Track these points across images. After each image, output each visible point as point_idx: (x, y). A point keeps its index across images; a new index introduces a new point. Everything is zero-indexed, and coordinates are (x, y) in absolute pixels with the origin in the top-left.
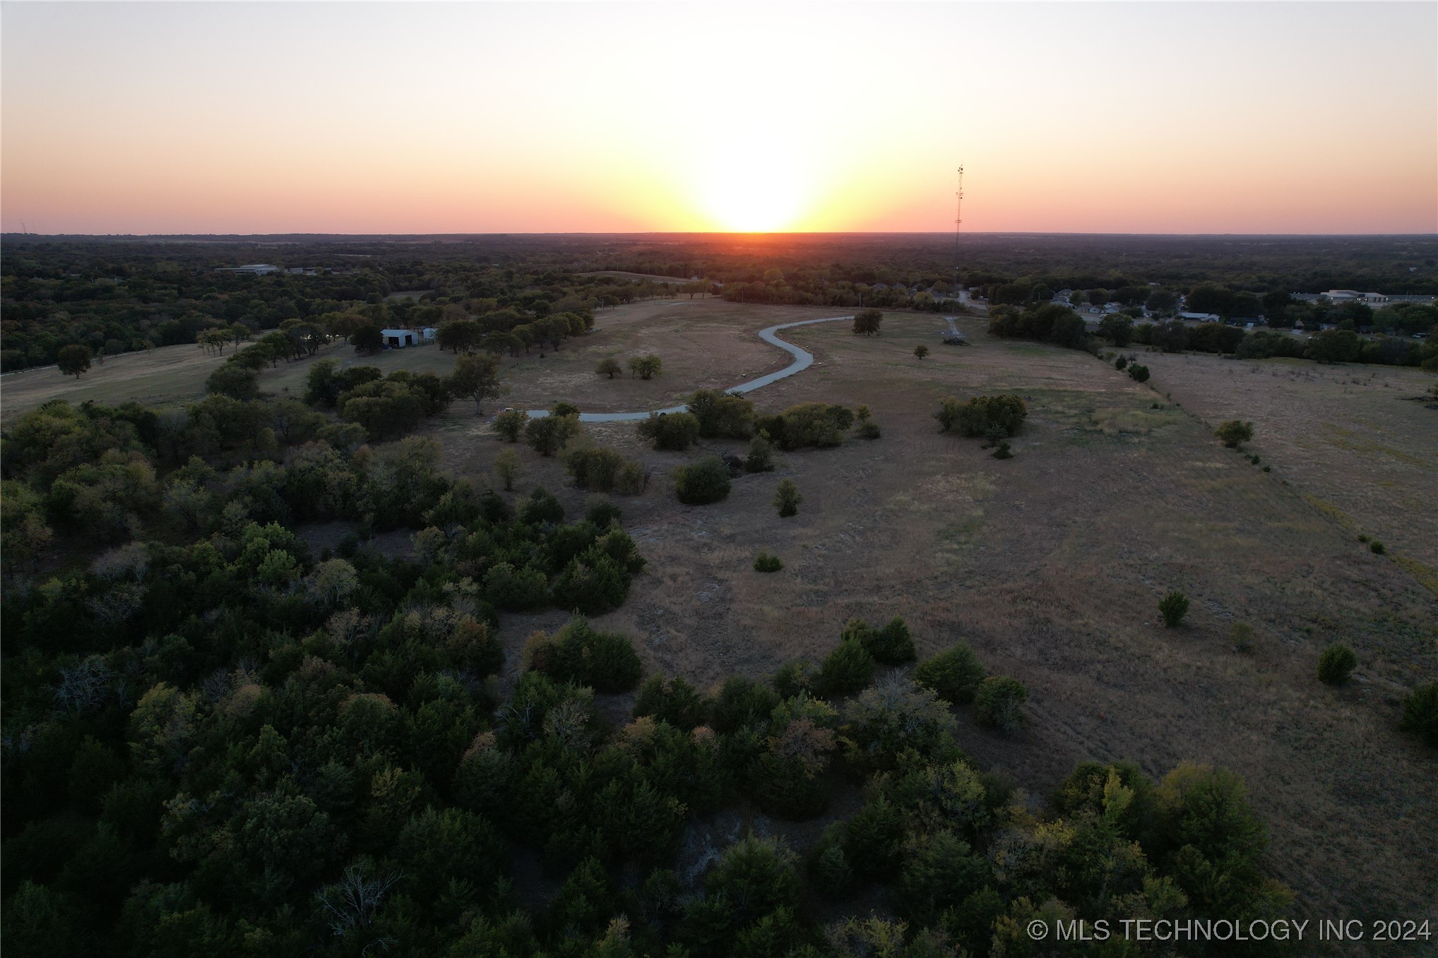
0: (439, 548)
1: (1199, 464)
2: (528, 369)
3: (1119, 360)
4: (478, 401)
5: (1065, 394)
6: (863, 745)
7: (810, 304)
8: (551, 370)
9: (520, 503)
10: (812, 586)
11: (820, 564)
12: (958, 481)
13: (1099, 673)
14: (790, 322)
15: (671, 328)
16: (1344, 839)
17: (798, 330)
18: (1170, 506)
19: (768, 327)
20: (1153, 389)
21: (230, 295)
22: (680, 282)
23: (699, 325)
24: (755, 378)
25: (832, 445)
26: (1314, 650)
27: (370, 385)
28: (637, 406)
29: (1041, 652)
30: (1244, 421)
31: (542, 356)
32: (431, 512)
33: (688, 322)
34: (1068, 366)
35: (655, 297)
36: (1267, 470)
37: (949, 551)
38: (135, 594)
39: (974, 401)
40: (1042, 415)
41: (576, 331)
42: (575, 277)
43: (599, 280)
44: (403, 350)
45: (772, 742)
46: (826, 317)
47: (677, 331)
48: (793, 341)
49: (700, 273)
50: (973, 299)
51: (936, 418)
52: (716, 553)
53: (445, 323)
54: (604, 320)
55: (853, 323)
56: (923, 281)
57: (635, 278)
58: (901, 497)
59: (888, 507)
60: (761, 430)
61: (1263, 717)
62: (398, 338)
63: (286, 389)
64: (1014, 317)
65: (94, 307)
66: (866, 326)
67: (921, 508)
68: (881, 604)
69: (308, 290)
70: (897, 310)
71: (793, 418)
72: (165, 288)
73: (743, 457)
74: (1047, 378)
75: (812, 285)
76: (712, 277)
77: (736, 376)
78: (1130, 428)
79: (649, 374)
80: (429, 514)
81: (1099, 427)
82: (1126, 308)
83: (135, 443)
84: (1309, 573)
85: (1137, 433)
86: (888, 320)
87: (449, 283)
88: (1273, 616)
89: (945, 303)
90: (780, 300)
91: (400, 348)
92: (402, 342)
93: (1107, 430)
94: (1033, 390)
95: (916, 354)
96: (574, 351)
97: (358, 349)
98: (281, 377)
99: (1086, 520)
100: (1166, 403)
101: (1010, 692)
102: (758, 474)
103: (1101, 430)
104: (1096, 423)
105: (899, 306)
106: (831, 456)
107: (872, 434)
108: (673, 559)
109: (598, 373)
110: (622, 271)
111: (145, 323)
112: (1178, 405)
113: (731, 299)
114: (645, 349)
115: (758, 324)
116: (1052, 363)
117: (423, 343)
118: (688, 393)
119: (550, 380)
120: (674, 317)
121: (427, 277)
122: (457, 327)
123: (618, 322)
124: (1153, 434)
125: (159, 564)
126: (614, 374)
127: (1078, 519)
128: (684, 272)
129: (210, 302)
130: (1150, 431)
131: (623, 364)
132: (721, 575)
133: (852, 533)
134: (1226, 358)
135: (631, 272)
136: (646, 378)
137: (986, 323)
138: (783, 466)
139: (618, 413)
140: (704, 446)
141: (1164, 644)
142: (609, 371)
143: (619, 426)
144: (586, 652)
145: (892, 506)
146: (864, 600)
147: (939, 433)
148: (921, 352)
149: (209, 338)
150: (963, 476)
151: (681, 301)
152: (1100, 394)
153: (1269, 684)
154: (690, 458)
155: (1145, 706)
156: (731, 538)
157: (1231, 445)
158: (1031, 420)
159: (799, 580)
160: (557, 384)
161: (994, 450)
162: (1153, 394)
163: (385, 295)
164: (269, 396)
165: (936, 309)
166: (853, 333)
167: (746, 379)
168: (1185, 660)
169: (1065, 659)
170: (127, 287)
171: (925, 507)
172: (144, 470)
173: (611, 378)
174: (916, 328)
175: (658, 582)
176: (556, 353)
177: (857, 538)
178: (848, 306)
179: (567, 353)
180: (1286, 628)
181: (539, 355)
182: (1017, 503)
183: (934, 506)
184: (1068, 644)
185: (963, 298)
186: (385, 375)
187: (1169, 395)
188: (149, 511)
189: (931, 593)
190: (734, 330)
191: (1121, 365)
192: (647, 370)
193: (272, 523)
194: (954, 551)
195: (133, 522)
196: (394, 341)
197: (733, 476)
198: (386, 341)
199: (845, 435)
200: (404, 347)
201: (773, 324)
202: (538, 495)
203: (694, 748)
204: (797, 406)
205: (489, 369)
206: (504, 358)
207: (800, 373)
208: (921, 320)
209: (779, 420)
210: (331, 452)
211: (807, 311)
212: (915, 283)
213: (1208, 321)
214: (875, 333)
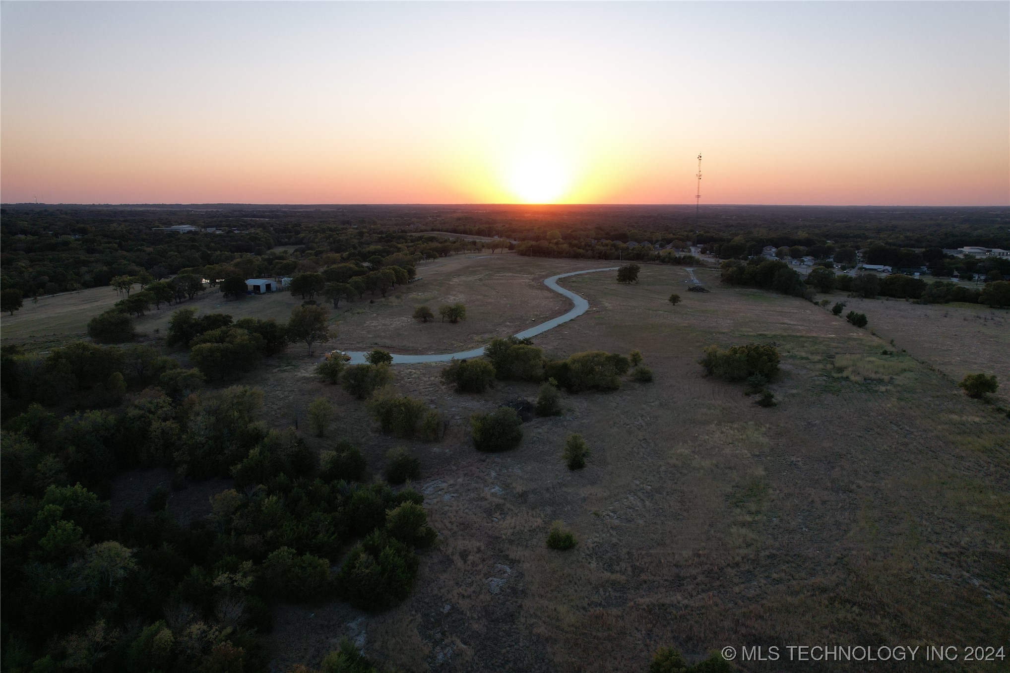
0: (234, 513)
1: (956, 417)
2: (358, 313)
3: (835, 307)
4: (310, 344)
5: (803, 339)
7: (582, 257)
8: (378, 315)
11: (615, 540)
12: (732, 432)
14: (567, 272)
15: (476, 277)
17: (574, 279)
18: (950, 470)
19: (551, 276)
20: (875, 335)
21: (154, 248)
22: (486, 240)
23: (498, 275)
24: (543, 322)
25: (610, 389)
27: (217, 332)
28: (444, 348)
30: (987, 374)
31: (372, 302)
32: (239, 467)
33: (490, 272)
34: (793, 311)
35: (466, 252)
37: (743, 524)
39: (735, 351)
40: (790, 361)
41: (400, 280)
42: (408, 236)
43: (426, 239)
44: (264, 296)
46: (595, 268)
47: (480, 280)
48: (571, 289)
49: (500, 234)
50: (702, 253)
51: (699, 363)
52: (508, 520)
53: (299, 274)
54: (425, 270)
55: (617, 274)
56: (662, 240)
57: (452, 237)
58: (682, 450)
59: (671, 461)
60: (550, 379)
62: (259, 286)
64: (742, 270)
65: (51, 257)
66: (627, 276)
67: (703, 464)
68: (686, 607)
69: (213, 244)
70: (648, 262)
71: (577, 365)
72: (109, 243)
73: (533, 400)
74: (782, 324)
75: (583, 244)
76: (508, 237)
77: (527, 320)
78: (873, 376)
79: (456, 319)
80: (234, 469)
81: (845, 374)
82: (819, 261)
85: (881, 381)
86: (645, 271)
87: (317, 240)
89: (684, 257)
90: (559, 255)
91: (261, 294)
92: (263, 289)
93: (853, 378)
94: (775, 336)
95: (670, 301)
96: (398, 297)
97: (226, 296)
98: (160, 318)
99: (870, 485)
100: (890, 348)
102: (547, 418)
103: (847, 377)
104: (841, 370)
105: (650, 260)
106: (612, 401)
107: (645, 378)
108: (465, 526)
109: (414, 317)
110: (444, 231)
111: (84, 269)
112: (904, 351)
113: (523, 253)
114: (454, 295)
115: (543, 273)
116: (779, 309)
117: (279, 290)
118: (487, 336)
119: (375, 323)
120: (479, 268)
121: (301, 235)
122: (305, 278)
123: (436, 272)
124: (896, 382)
126: (427, 319)
127: (861, 483)
128: (488, 233)
129: (137, 253)
130: (892, 379)
131: (435, 311)
132: (513, 553)
134: (914, 303)
135: (450, 232)
136: (454, 321)
137: (717, 273)
138: (569, 410)
139: (428, 354)
140: (499, 388)
142: (424, 316)
143: (427, 366)
145: (674, 461)
146: (667, 601)
147: (704, 378)
148: (675, 299)
149: (120, 283)
150: (735, 426)
151: (484, 256)
152: (831, 339)
154: (487, 401)
156: (523, 499)
157: (978, 396)
158: (783, 366)
159: (593, 565)
160: (380, 327)
161: (758, 397)
162: (877, 339)
163: (269, 248)
164: (142, 336)
165: (678, 262)
166: (617, 282)
167: (535, 323)
170: (80, 242)
171: (706, 463)
173: (425, 321)
174: (665, 278)
175: (447, 562)
176: (383, 299)
177: (647, 503)
178: (611, 259)
179: (392, 299)
181: (369, 301)
182: (793, 459)
183: (714, 462)
185: (695, 252)
186: (235, 321)
187: (892, 341)
190: (526, 279)
191: (837, 310)
192: (454, 315)
194: (749, 526)
196: (257, 288)
197: (526, 419)
198: (250, 288)
199: (622, 379)
200: (264, 293)
201: (555, 274)
202: (341, 448)
204: (580, 354)
205: (318, 318)
206: (340, 304)
207: (578, 318)
208: (668, 270)
209: (565, 366)
210: (163, 399)
211: (581, 263)
212: (657, 241)
213: (884, 271)
214: (634, 282)
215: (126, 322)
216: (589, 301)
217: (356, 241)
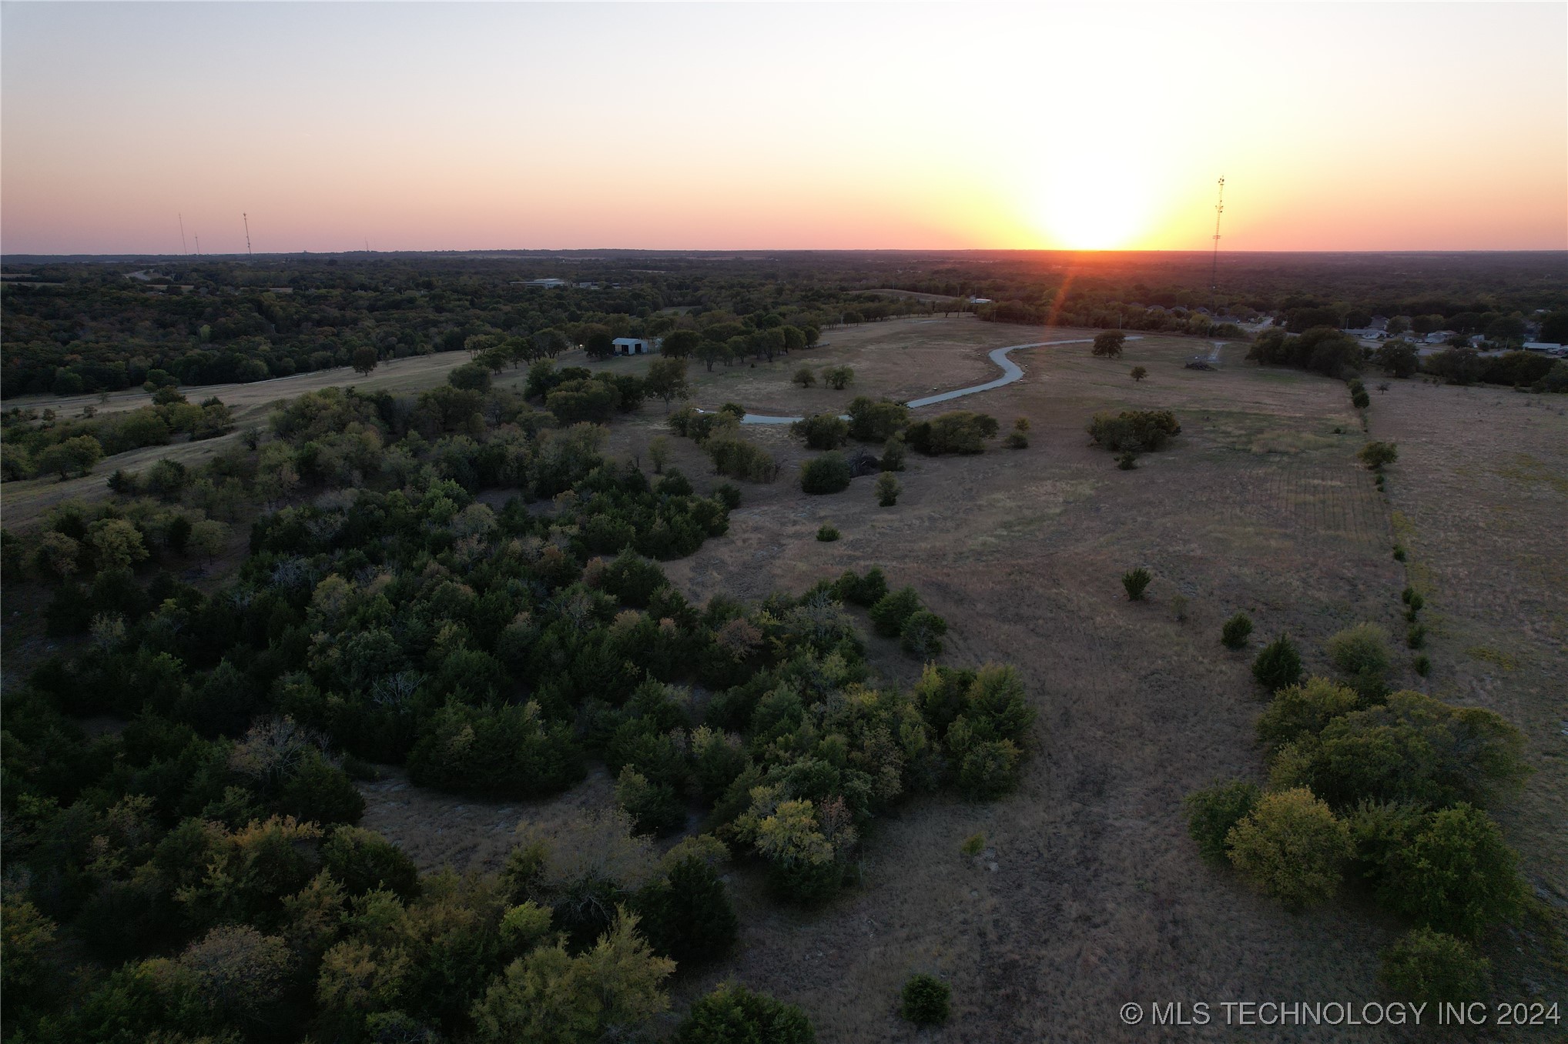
0: (572, 508)
1: (1318, 482)
2: (733, 377)
5: (1254, 416)
8: (754, 378)
9: (658, 480)
10: (848, 553)
11: (873, 538)
12: (1064, 486)
13: (1036, 626)
14: (1032, 342)
15: (901, 345)
17: (1036, 351)
18: (1241, 514)
19: (1006, 346)
20: (1361, 416)
21: (513, 307)
23: (933, 343)
24: (947, 392)
25: (976, 452)
26: (1226, 616)
27: (573, 383)
31: (753, 366)
32: (580, 482)
33: (924, 340)
35: (912, 315)
36: (1382, 490)
37: (995, 536)
38: (338, 521)
39: (1122, 416)
40: (1204, 435)
41: (793, 345)
42: (844, 294)
43: (865, 298)
44: (631, 357)
45: (718, 636)
46: (1075, 339)
47: (905, 348)
48: (1019, 360)
52: (797, 527)
53: (671, 332)
54: (836, 336)
55: (1092, 344)
57: (903, 296)
58: (999, 496)
59: (979, 502)
61: (1146, 665)
62: (628, 346)
63: (515, 386)
65: (396, 316)
66: (1107, 348)
67: (1008, 504)
69: (584, 303)
71: (938, 425)
72: (459, 300)
73: (878, 455)
74: (1257, 403)
78: (1282, 449)
79: (839, 384)
81: (1248, 447)
82: (1455, 337)
83: (373, 419)
85: (1284, 453)
86: (1146, 343)
87: (719, 299)
88: (1231, 598)
91: (629, 356)
92: (632, 350)
93: (1255, 450)
95: (1132, 375)
97: (589, 355)
99: (1147, 520)
100: (1353, 428)
102: (882, 472)
103: (1250, 449)
104: (1251, 443)
105: (1166, 329)
107: (1019, 444)
108: (757, 529)
109: (795, 382)
110: (898, 289)
111: (433, 330)
112: (1366, 431)
115: (998, 343)
116: (1284, 390)
117: (650, 352)
119: (748, 387)
120: (912, 335)
121: (700, 293)
122: (677, 337)
123: (851, 338)
124: (1302, 455)
125: (361, 504)
126: (809, 384)
127: (1141, 519)
128: (963, 290)
129: (493, 313)
130: (1302, 452)
131: (817, 375)
132: (785, 541)
133: (926, 519)
135: (908, 290)
136: (839, 388)
138: (915, 468)
140: (849, 444)
142: (804, 380)
145: (983, 502)
148: (1139, 374)
150: (1073, 481)
151: (935, 320)
152: (1292, 417)
153: (1178, 644)
156: (820, 518)
157: (1370, 465)
159: (843, 548)
160: (752, 391)
161: (1123, 462)
162: (1353, 419)
163: (657, 310)
164: (499, 390)
165: (1207, 333)
166: (1092, 355)
167: (936, 393)
168: (1121, 623)
169: (1016, 614)
170: (428, 299)
171: (1012, 504)
172: (373, 438)
173: (806, 386)
175: (729, 542)
176: (767, 364)
177: (926, 523)
179: (779, 364)
181: (750, 365)
182: (1101, 505)
183: (1021, 504)
184: (1029, 605)
185: (1266, 323)
186: (593, 375)
187: (1368, 422)
188: (370, 471)
190: (966, 348)
191: (1355, 392)
192: (841, 381)
193: (449, 480)
194: (999, 536)
195: (357, 475)
196: (625, 348)
197: (860, 473)
198: (618, 349)
199: (986, 442)
200: (632, 355)
201: (1013, 344)
202: (671, 474)
203: (656, 630)
205: (676, 372)
206: (714, 366)
207: (996, 389)
208: (1184, 344)
209: (927, 427)
210: (520, 433)
212: (1220, 307)
213: (1556, 353)
214: (1116, 356)
215: (484, 375)
216: (1026, 373)
217: (769, 300)
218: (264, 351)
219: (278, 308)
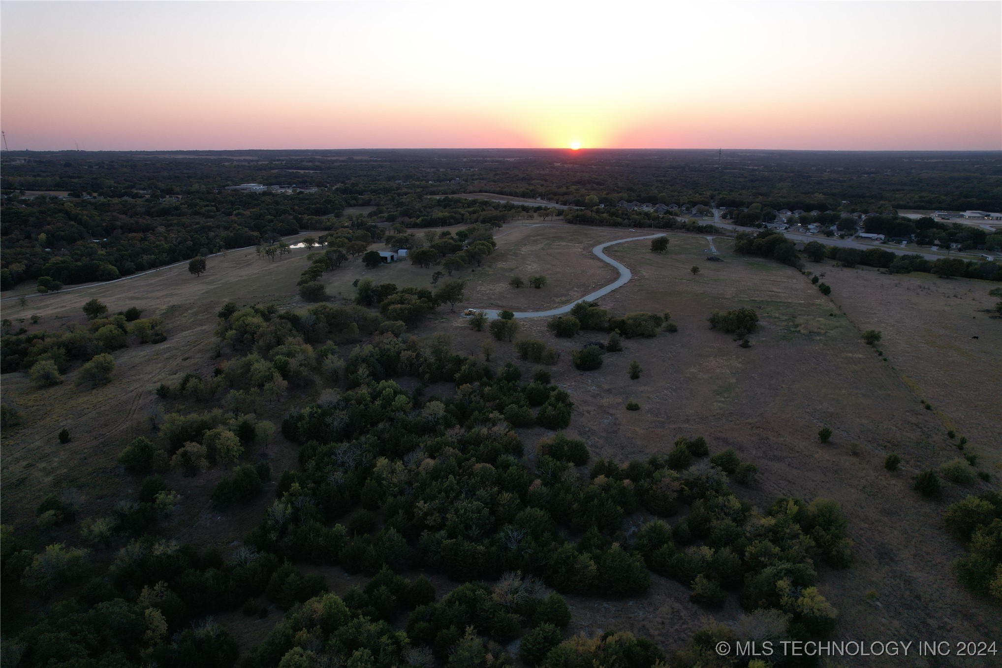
1: (850, 355)
2: (468, 280)
3: (814, 278)
4: (453, 305)
5: (781, 304)
6: (691, 489)
7: (620, 226)
8: (482, 281)
9: (500, 370)
10: (655, 419)
11: (658, 407)
12: (722, 361)
13: (789, 462)
14: (610, 241)
15: (539, 246)
16: (880, 528)
17: (616, 248)
18: (831, 380)
19: (597, 245)
20: (832, 301)
21: (251, 212)
22: (530, 203)
23: (555, 244)
24: (600, 288)
25: (651, 336)
26: (885, 454)
27: (395, 297)
28: (538, 307)
29: (764, 452)
30: (877, 330)
31: (473, 271)
32: (459, 374)
33: (548, 241)
34: (783, 280)
36: (885, 360)
37: (720, 402)
39: (730, 313)
40: (767, 319)
44: (390, 265)
45: (654, 487)
46: (632, 237)
47: (543, 249)
48: (616, 258)
49: (542, 196)
50: (723, 218)
51: (708, 320)
52: (605, 400)
54: (499, 239)
55: (651, 243)
56: (689, 203)
57: (501, 200)
58: (693, 370)
59: (687, 375)
60: (616, 330)
61: (858, 483)
62: (387, 257)
65: (175, 221)
66: (658, 248)
67: (704, 377)
68: (690, 428)
69: (296, 207)
70: (676, 232)
71: (631, 321)
72: (207, 206)
73: (606, 342)
74: (770, 291)
75: (620, 212)
76: (550, 200)
77: (589, 286)
78: (816, 330)
79: (540, 286)
80: (457, 375)
81: (798, 329)
82: (823, 228)
84: (892, 419)
85: (819, 334)
86: (673, 240)
88: (870, 439)
89: (707, 226)
90: (601, 223)
91: (388, 263)
92: (389, 260)
93: (802, 331)
94: (762, 301)
95: (692, 271)
96: (490, 266)
97: (367, 265)
99: (788, 386)
100: (837, 312)
101: (751, 469)
102: (614, 353)
103: (800, 331)
104: (797, 326)
106: (652, 343)
107: (672, 330)
108: (585, 402)
111: (212, 234)
113: (570, 222)
114: (530, 265)
115: (591, 242)
116: (773, 278)
117: (401, 260)
118: (564, 298)
120: (538, 237)
122: (423, 252)
123: (505, 242)
124: (828, 334)
125: (346, 401)
126: (519, 285)
127: (784, 386)
128: (532, 195)
130: (826, 332)
131: (525, 280)
132: (611, 411)
133: (670, 390)
134: (882, 272)
136: (538, 287)
137: (733, 242)
138: (626, 348)
139: (529, 312)
140: (583, 334)
141: (820, 451)
142: (517, 283)
143: (531, 320)
144: (566, 448)
145: (688, 375)
146: (682, 427)
147: (710, 329)
148: (695, 270)
149: (267, 251)
150: (725, 358)
151: (538, 223)
152: (800, 304)
153: (864, 469)
154: (576, 342)
155: (808, 477)
156: (609, 391)
157: (869, 343)
158: (762, 323)
159: (649, 415)
160: (488, 291)
161: (741, 342)
162: (831, 305)
164: (336, 298)
165: (701, 230)
166: (651, 251)
167: (595, 289)
168: (828, 458)
169: (774, 456)
170: (186, 206)
171: (706, 376)
173: (518, 287)
174: (689, 246)
175: (582, 415)
176: (480, 269)
177: (674, 393)
178: (644, 227)
179: (487, 268)
180: (875, 445)
181: (471, 270)
182: (753, 375)
183: (710, 376)
184: (776, 449)
185: (717, 218)
186: (400, 288)
187: (840, 306)
189: (713, 423)
190: (578, 248)
191: (815, 281)
192: (538, 283)
194: (723, 402)
197: (602, 354)
199: (658, 330)
200: (390, 263)
201: (600, 243)
202: (507, 365)
203: (624, 488)
204: (632, 314)
207: (625, 285)
208: (691, 237)
209: (623, 322)
211: (619, 231)
212: (684, 204)
213: (877, 239)
214: (664, 252)
215: (317, 287)
216: (631, 270)
218: (102, 254)
219: (85, 217)
